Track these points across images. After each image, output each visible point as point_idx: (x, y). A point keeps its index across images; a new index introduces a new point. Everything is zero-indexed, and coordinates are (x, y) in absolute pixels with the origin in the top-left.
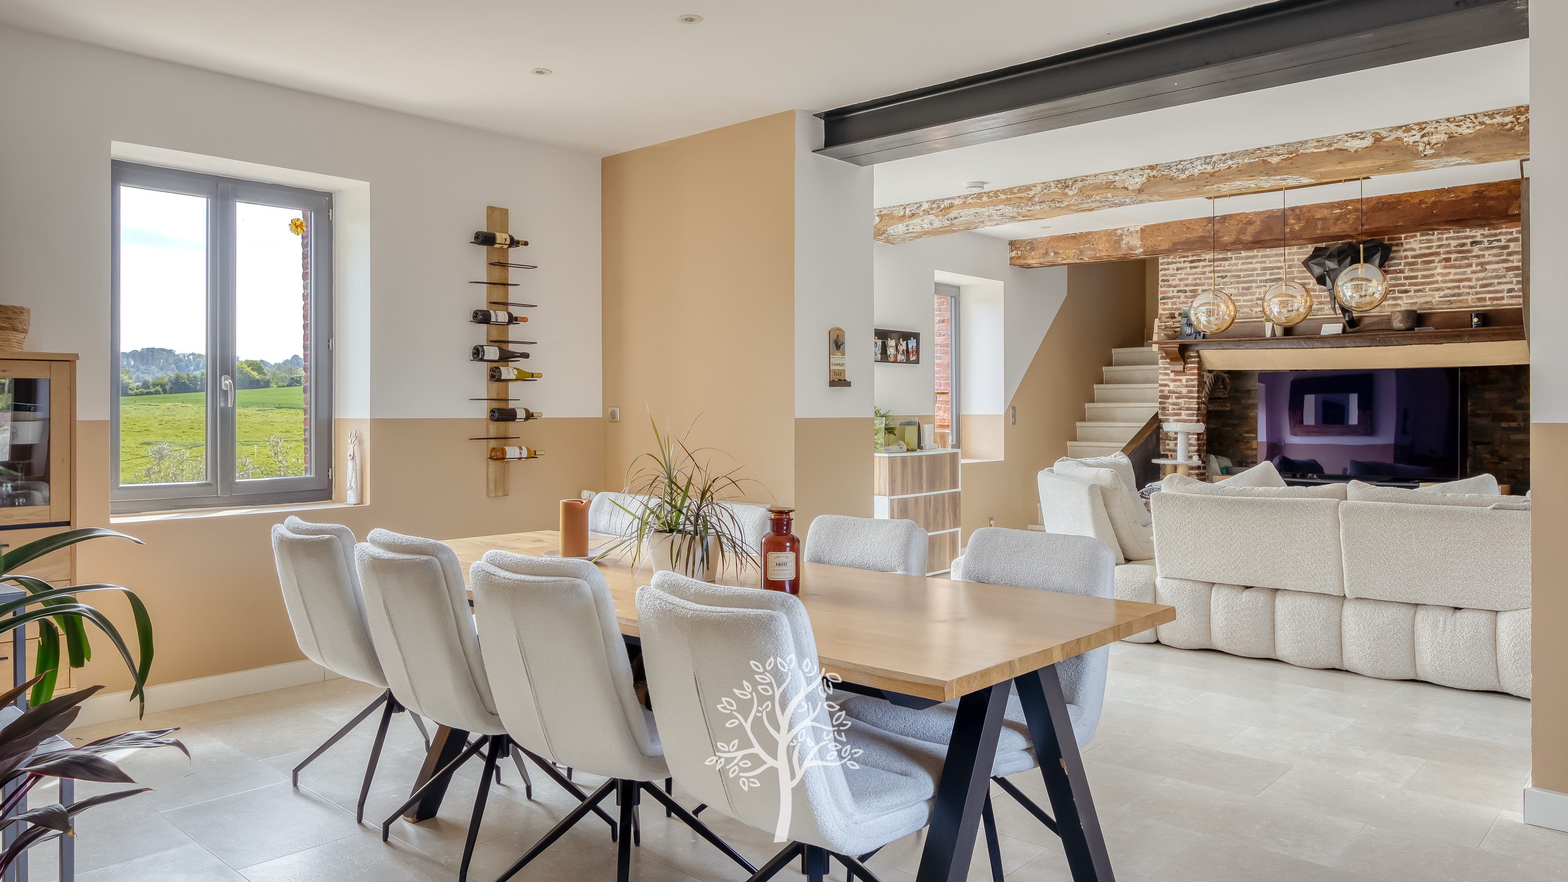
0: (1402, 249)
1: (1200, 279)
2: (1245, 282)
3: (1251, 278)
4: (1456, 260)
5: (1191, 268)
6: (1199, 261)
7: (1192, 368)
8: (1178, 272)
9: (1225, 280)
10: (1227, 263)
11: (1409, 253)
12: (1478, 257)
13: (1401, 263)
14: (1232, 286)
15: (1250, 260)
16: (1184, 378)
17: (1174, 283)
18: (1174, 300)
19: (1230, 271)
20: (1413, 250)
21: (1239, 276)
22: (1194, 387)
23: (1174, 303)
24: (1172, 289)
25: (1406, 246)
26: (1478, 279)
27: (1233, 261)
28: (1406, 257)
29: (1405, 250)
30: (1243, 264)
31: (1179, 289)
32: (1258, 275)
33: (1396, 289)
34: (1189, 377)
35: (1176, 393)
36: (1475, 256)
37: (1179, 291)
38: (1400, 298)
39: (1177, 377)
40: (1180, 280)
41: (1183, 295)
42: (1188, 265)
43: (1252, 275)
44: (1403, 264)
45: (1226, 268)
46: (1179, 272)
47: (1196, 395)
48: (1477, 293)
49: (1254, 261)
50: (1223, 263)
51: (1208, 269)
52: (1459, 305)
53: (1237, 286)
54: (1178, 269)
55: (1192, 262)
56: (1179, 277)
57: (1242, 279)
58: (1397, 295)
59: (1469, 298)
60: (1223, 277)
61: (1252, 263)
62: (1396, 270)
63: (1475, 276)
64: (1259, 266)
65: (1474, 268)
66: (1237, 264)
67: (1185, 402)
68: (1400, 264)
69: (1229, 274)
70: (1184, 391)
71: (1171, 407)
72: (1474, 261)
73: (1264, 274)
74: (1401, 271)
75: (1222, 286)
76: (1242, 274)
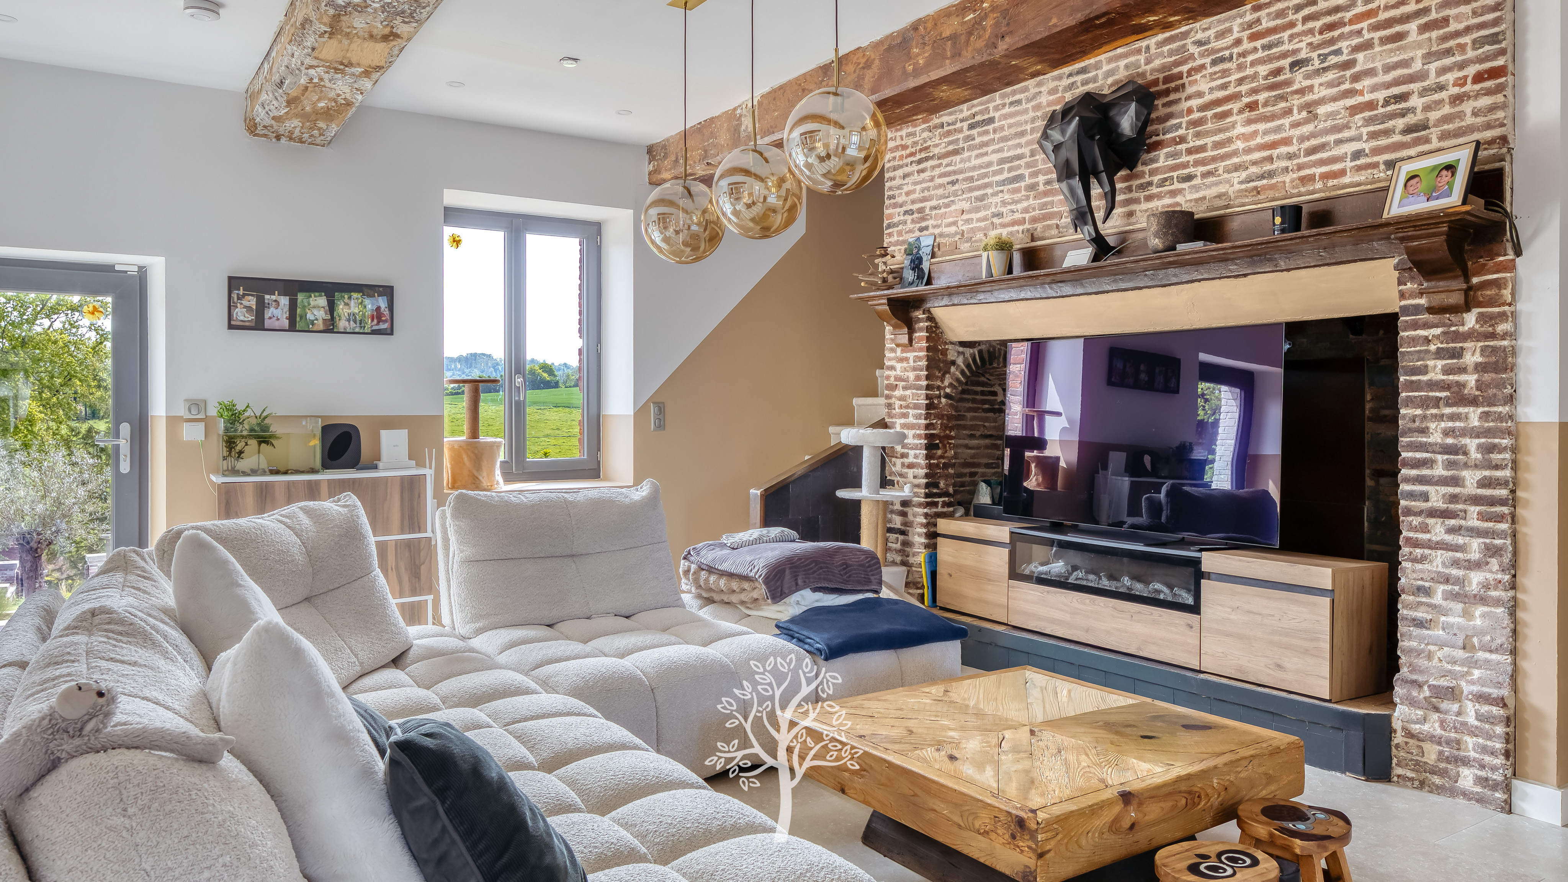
0: (1183, 95)
1: (928, 189)
2: (979, 188)
3: (986, 180)
4: (1266, 104)
5: (919, 172)
6: (927, 159)
7: (920, 339)
8: (904, 182)
9: (956, 187)
10: (958, 158)
11: (1195, 103)
12: (1301, 92)
13: (1181, 123)
14: (964, 196)
15: (985, 149)
16: (911, 355)
17: (900, 200)
18: (900, 227)
19: (961, 172)
20: (1200, 94)
21: (971, 179)
22: (921, 370)
23: (900, 233)
24: (898, 210)
25: (1190, 90)
26: (1302, 139)
27: (966, 154)
28: (1190, 111)
29: (1188, 98)
30: (977, 156)
31: (905, 208)
32: (995, 173)
33: (1175, 174)
34: (916, 354)
35: (903, 380)
36: (1296, 92)
37: (906, 213)
38: (1180, 191)
39: (905, 355)
40: (908, 194)
41: (909, 218)
42: (915, 168)
43: (985, 175)
44: (1184, 125)
45: (959, 166)
46: (906, 181)
47: (924, 383)
48: (1300, 167)
49: (990, 149)
50: (954, 158)
51: (937, 172)
52: (1271, 194)
53: (969, 195)
54: (905, 176)
55: (920, 162)
56: (906, 189)
57: (976, 183)
58: (1177, 186)
59: (1287, 178)
60: (953, 183)
61: (986, 154)
62: (1174, 139)
63: (1297, 132)
64: (994, 157)
65: (1296, 116)
66: (969, 158)
67: (913, 394)
68: (1178, 126)
69: (960, 177)
70: (911, 375)
71: (898, 403)
72: (1296, 101)
73: (1001, 171)
74: (1182, 140)
75: (952, 199)
76: (975, 174)
